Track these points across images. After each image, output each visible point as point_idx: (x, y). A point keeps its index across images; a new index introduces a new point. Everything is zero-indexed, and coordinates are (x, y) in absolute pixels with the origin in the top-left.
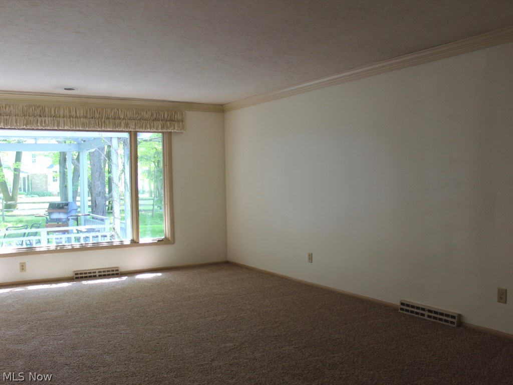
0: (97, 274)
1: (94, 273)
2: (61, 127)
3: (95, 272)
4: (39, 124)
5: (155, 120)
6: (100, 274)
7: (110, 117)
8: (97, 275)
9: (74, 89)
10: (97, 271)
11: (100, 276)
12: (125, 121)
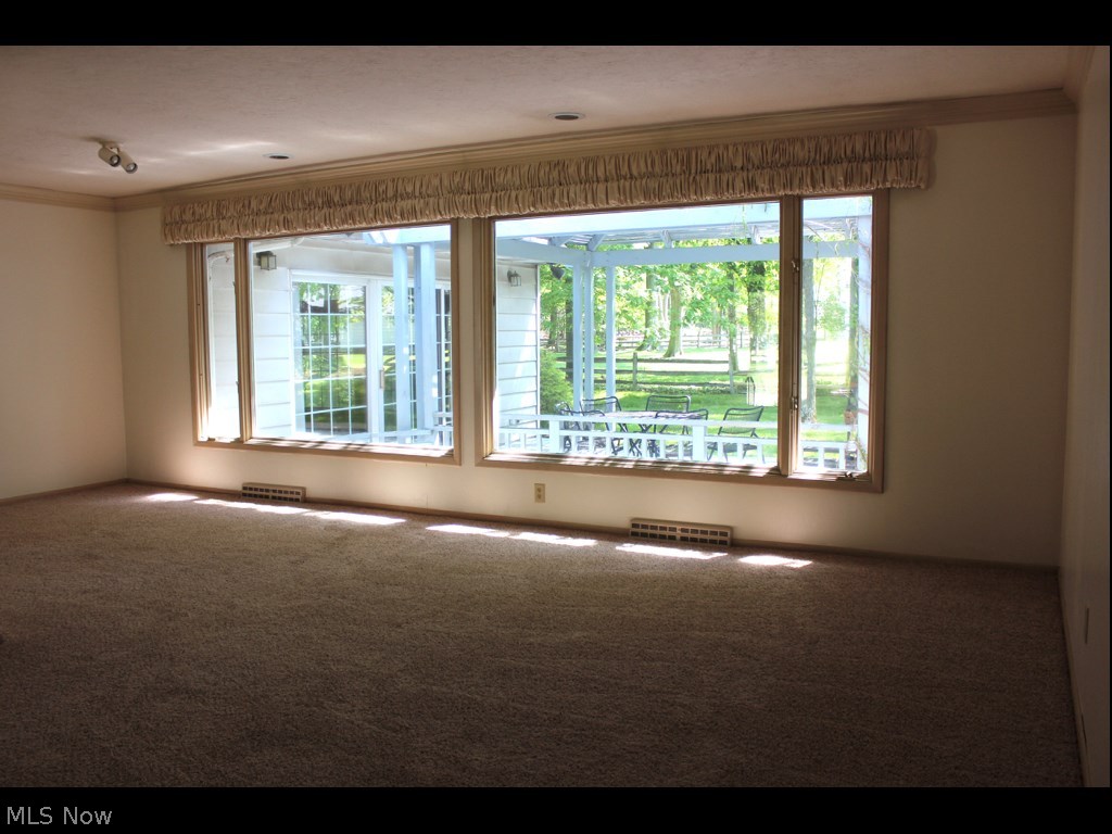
0: (678, 534)
1: (671, 529)
2: (601, 203)
3: (674, 529)
4: (556, 201)
5: (828, 161)
6: (685, 535)
7: (709, 167)
8: (678, 537)
9: (577, 118)
10: (678, 527)
11: (684, 539)
12: (745, 174)
